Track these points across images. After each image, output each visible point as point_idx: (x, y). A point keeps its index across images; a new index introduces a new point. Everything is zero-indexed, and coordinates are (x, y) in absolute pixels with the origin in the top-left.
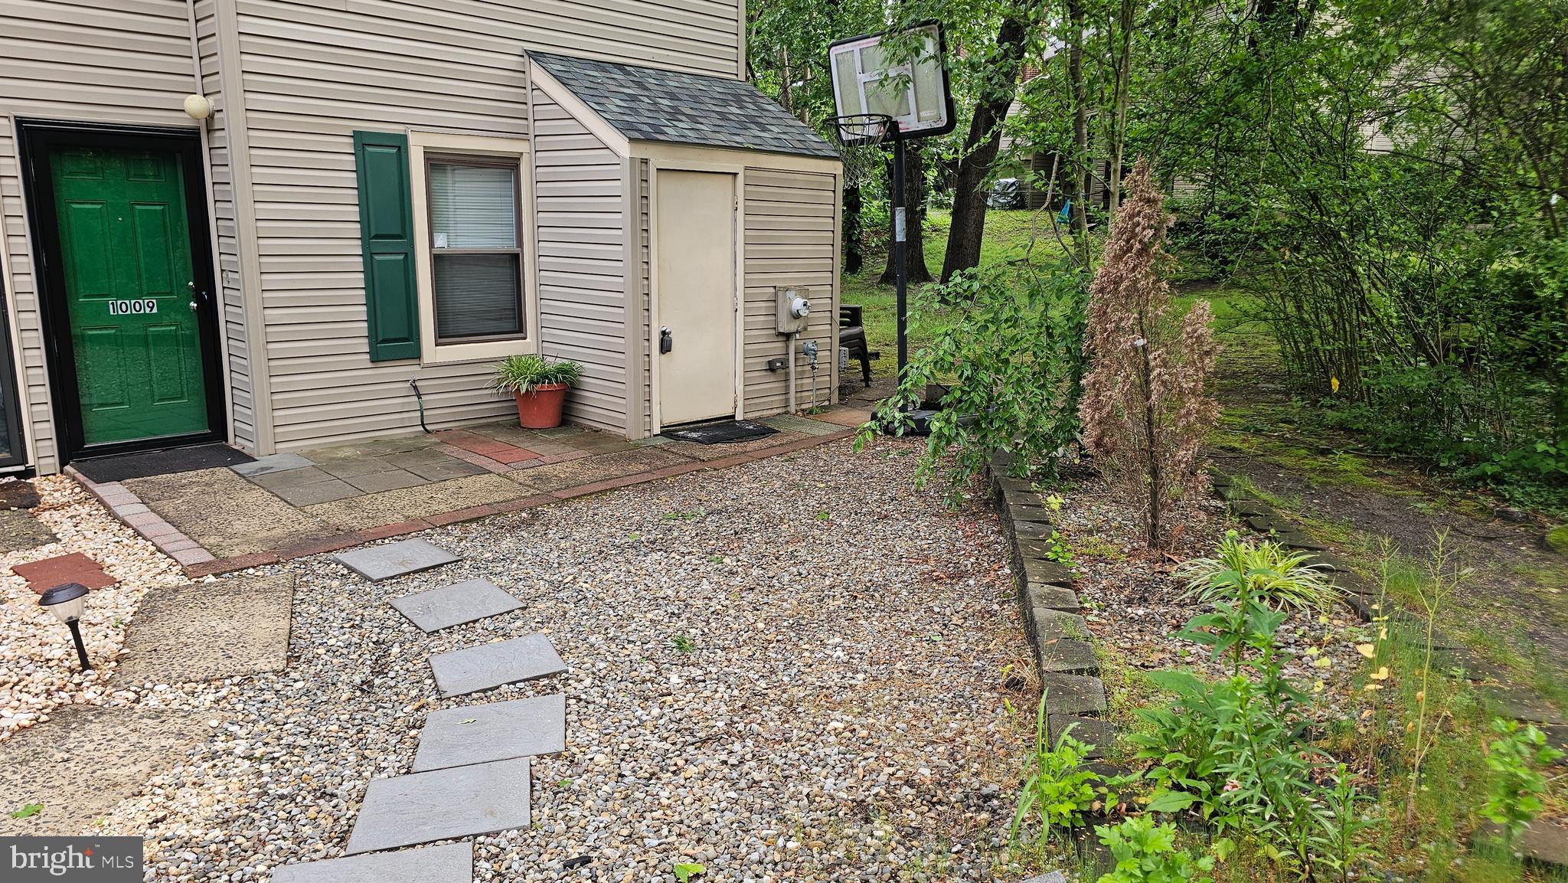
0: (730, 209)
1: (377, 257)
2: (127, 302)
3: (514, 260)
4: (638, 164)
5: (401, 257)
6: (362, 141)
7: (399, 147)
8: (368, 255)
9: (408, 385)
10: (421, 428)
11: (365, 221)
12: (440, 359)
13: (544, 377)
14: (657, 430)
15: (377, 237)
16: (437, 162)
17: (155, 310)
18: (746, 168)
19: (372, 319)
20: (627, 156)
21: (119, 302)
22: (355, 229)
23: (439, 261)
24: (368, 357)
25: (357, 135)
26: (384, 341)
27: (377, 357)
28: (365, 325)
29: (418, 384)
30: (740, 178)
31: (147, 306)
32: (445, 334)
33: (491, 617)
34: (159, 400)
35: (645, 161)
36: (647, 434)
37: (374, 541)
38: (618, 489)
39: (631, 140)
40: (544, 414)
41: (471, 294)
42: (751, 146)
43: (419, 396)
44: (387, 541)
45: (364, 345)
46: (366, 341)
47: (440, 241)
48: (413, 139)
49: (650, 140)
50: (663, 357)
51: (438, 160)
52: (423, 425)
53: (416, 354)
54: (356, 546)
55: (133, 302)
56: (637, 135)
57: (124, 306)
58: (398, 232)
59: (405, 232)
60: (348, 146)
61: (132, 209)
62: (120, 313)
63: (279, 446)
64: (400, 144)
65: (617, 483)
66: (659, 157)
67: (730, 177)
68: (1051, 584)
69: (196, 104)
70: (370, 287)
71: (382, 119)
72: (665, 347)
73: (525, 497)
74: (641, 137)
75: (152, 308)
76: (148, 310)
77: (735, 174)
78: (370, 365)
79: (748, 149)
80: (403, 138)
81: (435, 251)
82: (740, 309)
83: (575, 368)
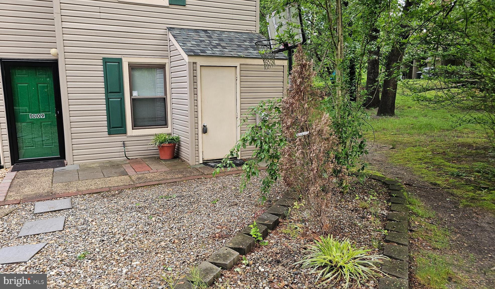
0: (234, 80)
1: (110, 100)
2: (35, 114)
3: (164, 100)
4: (192, 64)
5: (119, 99)
6: (106, 61)
7: (119, 63)
8: (107, 99)
9: (122, 143)
10: (126, 158)
11: (106, 88)
12: (133, 134)
13: (165, 140)
14: (201, 162)
15: (110, 93)
16: (133, 67)
17: (44, 117)
18: (241, 64)
19: (109, 120)
20: (187, 61)
21: (33, 115)
22: (103, 90)
23: (134, 101)
24: (107, 133)
25: (104, 59)
26: (113, 128)
27: (110, 133)
28: (106, 122)
29: (125, 142)
30: (238, 68)
31: (42, 116)
32: (135, 126)
34: (45, 146)
35: (195, 63)
36: (197, 163)
37: (57, 198)
38: (161, 184)
39: (188, 55)
40: (167, 154)
41: (145, 112)
42: (245, 56)
43: (124, 147)
44: (61, 199)
45: (106, 129)
46: (107, 127)
47: (135, 94)
48: (124, 60)
49: (197, 55)
50: (204, 135)
51: (135, 66)
52: (126, 156)
53: (125, 132)
54: (49, 200)
55: (37, 114)
56: (192, 54)
57: (34, 116)
58: (118, 91)
59: (121, 90)
60: (101, 62)
61: (37, 86)
62: (33, 118)
63: (75, 162)
64: (119, 61)
66: (200, 61)
67: (234, 68)
68: (234, 248)
69: (53, 51)
70: (108, 110)
71: (113, 53)
72: (205, 131)
73: (126, 185)
74: (191, 53)
75: (43, 116)
76: (42, 117)
77: (236, 67)
78: (108, 136)
79: (241, 57)
80: (121, 59)
81: (132, 97)
82: (239, 117)
83: (178, 138)
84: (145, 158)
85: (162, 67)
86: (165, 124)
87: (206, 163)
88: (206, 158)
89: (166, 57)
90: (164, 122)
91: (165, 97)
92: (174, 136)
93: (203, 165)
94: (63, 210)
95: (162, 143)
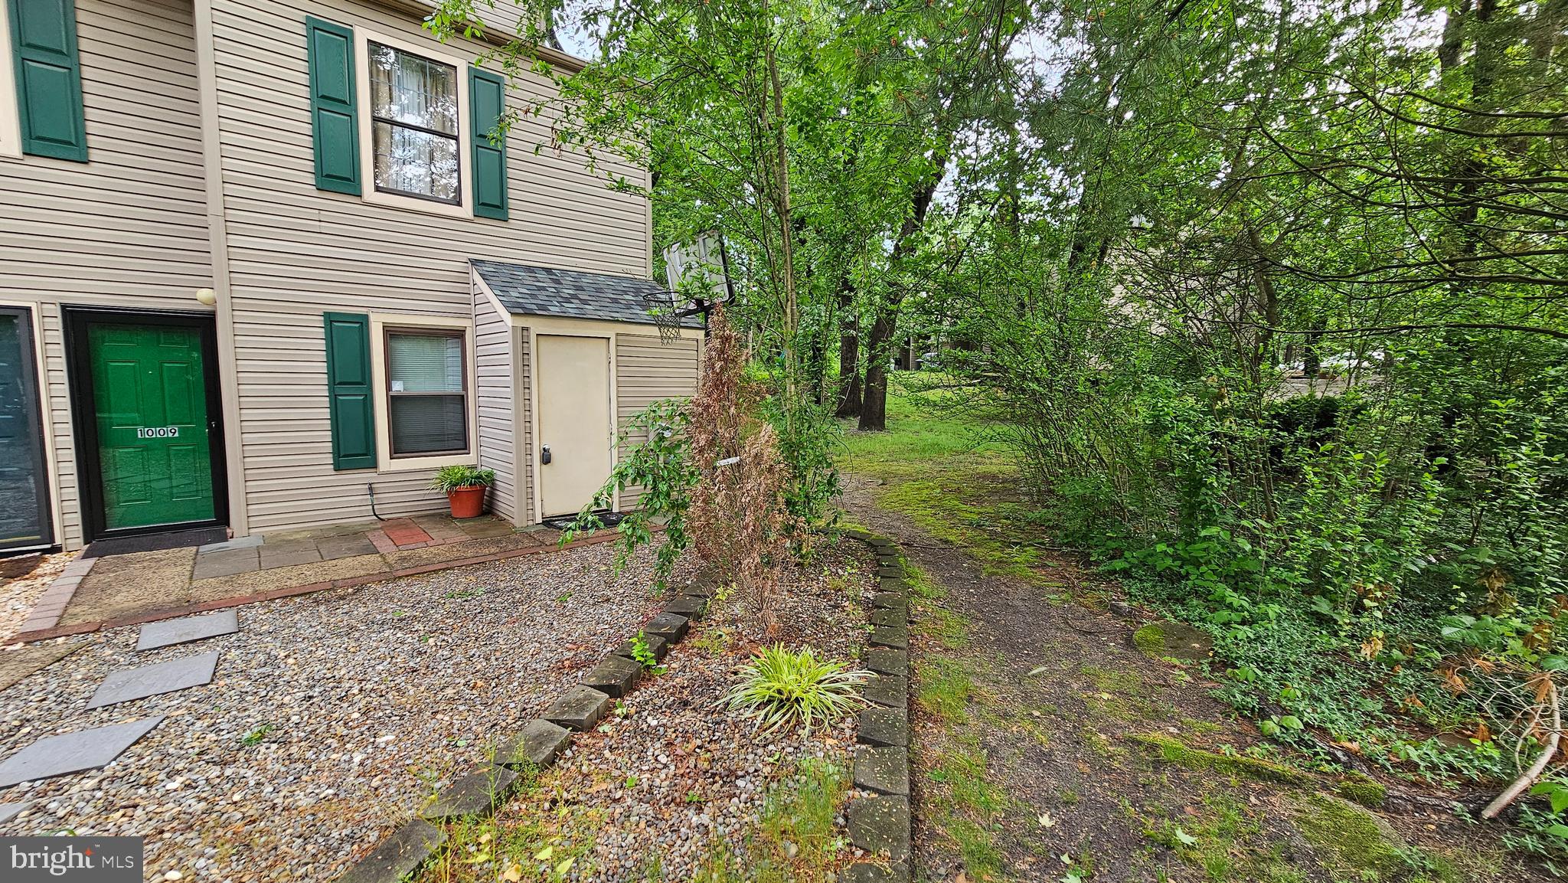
0: (605, 363)
1: (341, 398)
3: (461, 399)
4: (519, 331)
5: (361, 397)
6: (330, 319)
7: (361, 323)
8: (334, 398)
9: (366, 486)
10: (374, 517)
11: (332, 372)
12: (393, 468)
13: (463, 478)
14: (539, 520)
15: (340, 384)
16: (392, 334)
17: (177, 435)
18: (617, 334)
19: (336, 440)
20: (510, 324)
22: (324, 379)
23: (395, 402)
24: (332, 466)
25: (327, 315)
26: (344, 456)
27: (338, 467)
28: (330, 444)
29: (373, 485)
30: (613, 342)
31: (171, 432)
32: (396, 451)
34: (178, 497)
35: (525, 329)
36: (530, 523)
37: (201, 611)
39: (513, 314)
40: (467, 508)
41: (417, 422)
42: (624, 319)
43: (372, 494)
44: (211, 612)
45: (329, 459)
46: (331, 455)
47: (398, 387)
48: (372, 317)
49: (529, 314)
50: (544, 467)
51: (397, 331)
52: (375, 514)
53: (374, 465)
54: (179, 616)
58: (360, 380)
59: (365, 379)
60: (320, 321)
61: (161, 367)
63: (252, 531)
64: (363, 321)
66: (536, 326)
67: (604, 340)
69: (203, 294)
70: (335, 419)
71: (348, 303)
72: (546, 459)
74: (519, 310)
77: (609, 338)
78: (334, 473)
79: (618, 321)
80: (366, 317)
81: (391, 393)
82: (615, 431)
83: (490, 475)
84: (419, 517)
85: (459, 335)
86: (464, 448)
87: (548, 522)
88: (548, 513)
89: (467, 315)
90: (461, 444)
91: (464, 393)
92: (484, 470)
93: (542, 527)
94: (214, 637)
95: (456, 485)
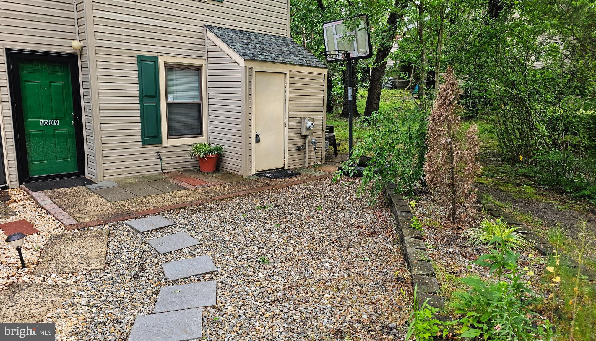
0: (283, 87)
1: (145, 104)
3: (199, 106)
4: (248, 69)
5: (155, 104)
6: (140, 58)
7: (155, 62)
8: (142, 104)
9: (157, 154)
10: (161, 171)
11: (141, 90)
12: (169, 144)
13: (210, 152)
14: (254, 173)
15: (146, 96)
17: (58, 124)
18: (290, 71)
19: (143, 129)
20: (243, 65)
21: (44, 121)
22: (137, 93)
23: (169, 106)
24: (141, 143)
25: (139, 57)
26: (147, 137)
27: (144, 143)
28: (140, 131)
29: (160, 154)
30: (288, 75)
31: (55, 122)
32: (171, 135)
33: (187, 248)
34: (59, 159)
35: (251, 68)
36: (250, 175)
38: (238, 196)
39: (245, 59)
41: (181, 119)
42: (292, 63)
43: (161, 159)
44: (146, 216)
45: (139, 139)
46: (140, 137)
47: (170, 98)
48: (160, 59)
49: (255, 60)
50: (257, 144)
51: (170, 67)
53: (160, 142)
55: (49, 121)
57: (46, 122)
58: (154, 94)
59: (156, 94)
60: (135, 60)
61: (50, 85)
62: (44, 125)
63: (105, 178)
64: (155, 60)
65: (238, 194)
66: (256, 67)
67: (284, 75)
68: (413, 238)
70: (142, 116)
71: (148, 50)
72: (257, 140)
73: (201, 199)
75: (57, 123)
76: (55, 124)
77: (286, 74)
78: (142, 146)
80: (157, 58)
81: (168, 102)
82: (287, 125)
84: (185, 171)
85: (198, 69)
86: (200, 133)
87: (258, 174)
88: (257, 170)
89: (202, 58)
90: (198, 131)
91: (200, 102)
93: (255, 178)
95: (207, 154)
